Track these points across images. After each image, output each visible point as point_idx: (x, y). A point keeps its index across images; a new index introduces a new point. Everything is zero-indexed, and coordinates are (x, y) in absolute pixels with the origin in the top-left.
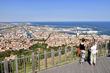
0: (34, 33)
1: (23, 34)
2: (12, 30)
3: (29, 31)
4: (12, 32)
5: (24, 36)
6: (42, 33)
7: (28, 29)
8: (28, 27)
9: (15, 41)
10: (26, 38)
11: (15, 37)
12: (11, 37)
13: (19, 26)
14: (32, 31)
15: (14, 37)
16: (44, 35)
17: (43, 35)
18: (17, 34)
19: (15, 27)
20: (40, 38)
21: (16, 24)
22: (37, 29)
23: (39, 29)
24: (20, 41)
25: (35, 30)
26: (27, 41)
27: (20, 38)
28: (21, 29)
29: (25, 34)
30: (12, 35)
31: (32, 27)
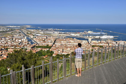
0: (35, 37)
1: (22, 40)
2: (8, 34)
3: (30, 36)
4: (8, 37)
5: (23, 41)
6: (46, 38)
7: (27, 33)
8: (28, 31)
9: (12, 47)
10: (27, 44)
11: (13, 42)
12: (7, 43)
13: (16, 30)
14: (34, 36)
15: (11, 43)
16: (49, 41)
17: (47, 40)
18: (14, 39)
19: (12, 30)
20: (43, 44)
21: (13, 27)
22: (39, 34)
23: (42, 33)
24: (19, 48)
25: (37, 35)
26: (28, 48)
27: (19, 44)
28: (19, 33)
29: (24, 40)
30: (9, 41)
31: (32, 30)
